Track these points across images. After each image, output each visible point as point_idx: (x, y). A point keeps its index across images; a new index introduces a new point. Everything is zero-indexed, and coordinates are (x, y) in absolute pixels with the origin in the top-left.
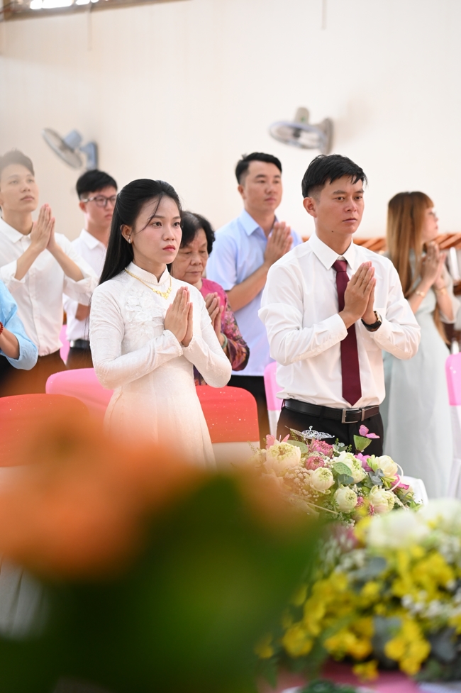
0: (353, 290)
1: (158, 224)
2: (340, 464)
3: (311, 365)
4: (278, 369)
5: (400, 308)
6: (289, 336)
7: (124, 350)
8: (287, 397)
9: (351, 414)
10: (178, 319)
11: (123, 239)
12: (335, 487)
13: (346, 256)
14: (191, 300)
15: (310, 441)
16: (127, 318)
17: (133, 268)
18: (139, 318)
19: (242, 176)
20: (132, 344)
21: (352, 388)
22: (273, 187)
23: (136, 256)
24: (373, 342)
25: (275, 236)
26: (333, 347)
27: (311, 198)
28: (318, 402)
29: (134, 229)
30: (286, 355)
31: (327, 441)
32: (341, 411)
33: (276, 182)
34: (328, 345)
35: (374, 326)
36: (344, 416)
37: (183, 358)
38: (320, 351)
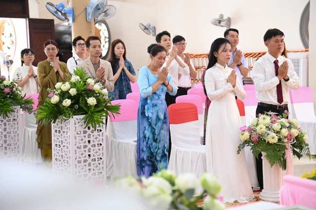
0: (281, 69)
1: (225, 51)
2: (282, 122)
3: (268, 93)
4: (256, 94)
5: (294, 74)
6: (262, 84)
7: (216, 89)
8: (260, 102)
9: (280, 107)
10: (232, 79)
11: (215, 56)
12: (281, 129)
13: (278, 59)
14: (236, 73)
15: (271, 115)
16: (216, 79)
17: (217, 64)
18: (220, 79)
19: (227, 36)
20: (218, 87)
21: (280, 99)
22: (236, 39)
23: (218, 60)
24: (286, 85)
25: (237, 54)
26: (274, 87)
27: (267, 42)
28: (270, 103)
29: (218, 53)
30: (261, 89)
31: (276, 115)
32: (277, 106)
33: (237, 37)
34: (273, 86)
35: (287, 80)
36: (278, 107)
37: (233, 91)
38: (271, 88)
